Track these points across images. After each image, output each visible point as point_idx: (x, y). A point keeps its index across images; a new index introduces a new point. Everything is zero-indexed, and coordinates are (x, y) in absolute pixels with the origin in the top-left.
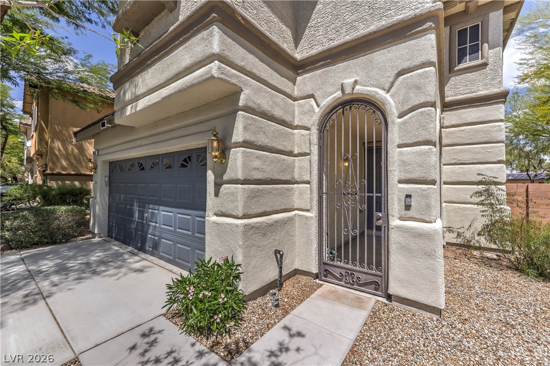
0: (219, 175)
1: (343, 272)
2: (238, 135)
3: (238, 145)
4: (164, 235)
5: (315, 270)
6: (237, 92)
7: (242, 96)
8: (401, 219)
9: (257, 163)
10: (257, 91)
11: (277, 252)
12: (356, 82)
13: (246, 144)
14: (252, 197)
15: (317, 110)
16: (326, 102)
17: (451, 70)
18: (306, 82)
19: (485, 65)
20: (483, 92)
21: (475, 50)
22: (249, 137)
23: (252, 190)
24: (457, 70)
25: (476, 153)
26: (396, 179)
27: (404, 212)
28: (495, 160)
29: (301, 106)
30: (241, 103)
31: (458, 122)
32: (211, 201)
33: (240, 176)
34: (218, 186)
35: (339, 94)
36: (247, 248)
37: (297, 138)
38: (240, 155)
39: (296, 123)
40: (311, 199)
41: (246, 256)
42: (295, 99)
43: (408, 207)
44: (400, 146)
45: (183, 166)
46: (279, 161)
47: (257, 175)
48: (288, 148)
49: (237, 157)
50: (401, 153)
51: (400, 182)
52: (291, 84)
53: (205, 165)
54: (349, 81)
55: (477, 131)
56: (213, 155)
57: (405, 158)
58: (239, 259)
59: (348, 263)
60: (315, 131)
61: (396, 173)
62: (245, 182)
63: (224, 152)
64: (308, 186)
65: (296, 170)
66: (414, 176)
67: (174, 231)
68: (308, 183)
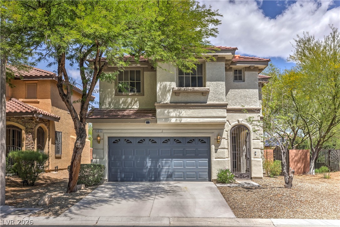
0: (217, 147)
1: (239, 175)
8: (254, 158)
12: (242, 120)
15: (230, 126)
16: (233, 124)
26: (253, 148)
27: (254, 156)
34: (216, 151)
35: (237, 122)
40: (228, 154)
43: (255, 155)
44: (253, 140)
50: (253, 141)
51: (253, 149)
54: (240, 119)
57: (254, 143)
59: (238, 172)
60: (229, 132)
61: (253, 146)
64: (227, 150)
66: (257, 147)
68: (227, 149)
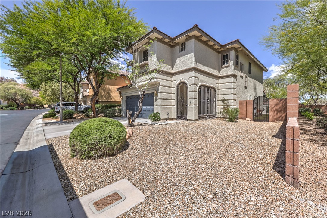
0: (156, 98)
1: (181, 117)
2: (160, 90)
3: (160, 92)
4: (144, 113)
5: (176, 118)
6: (159, 83)
7: (160, 83)
8: (189, 105)
9: (163, 96)
10: (163, 82)
11: (167, 113)
12: (183, 79)
13: (161, 92)
14: (162, 102)
15: (176, 84)
16: (178, 82)
17: (222, 67)
18: (174, 77)
19: (229, 66)
20: (229, 74)
21: (227, 61)
22: (162, 91)
23: (162, 101)
24: (223, 67)
25: (227, 91)
28: (231, 93)
29: (173, 83)
30: (160, 85)
31: (223, 82)
32: (155, 103)
33: (160, 98)
34: (156, 100)
35: (180, 81)
36: (161, 111)
37: (173, 90)
38: (160, 94)
39: (172, 86)
40: (175, 103)
41: (161, 112)
42: (172, 81)
43: (190, 103)
44: (189, 92)
45: (148, 97)
46: (168, 95)
47: (163, 98)
48: (171, 92)
49: (159, 94)
52: (171, 78)
53: (153, 96)
54: (181, 78)
55: (227, 85)
56: (155, 94)
57: (190, 94)
58: (160, 112)
59: (182, 115)
60: (176, 88)
61: (189, 97)
62: (161, 99)
63: (157, 94)
65: (173, 97)
67: (147, 111)
68: (175, 99)
